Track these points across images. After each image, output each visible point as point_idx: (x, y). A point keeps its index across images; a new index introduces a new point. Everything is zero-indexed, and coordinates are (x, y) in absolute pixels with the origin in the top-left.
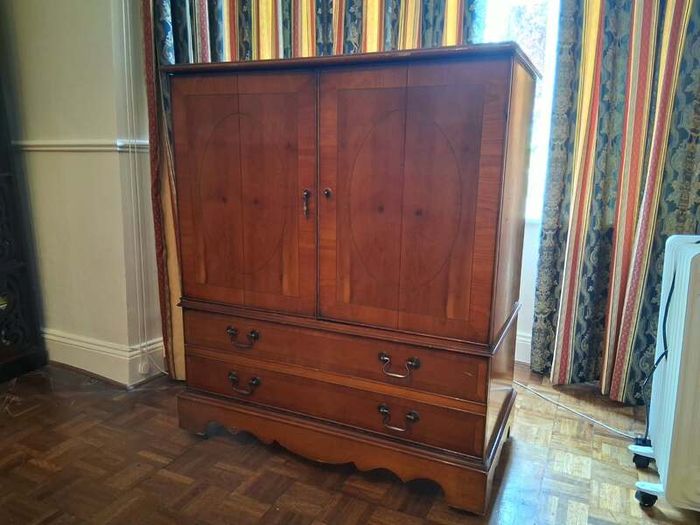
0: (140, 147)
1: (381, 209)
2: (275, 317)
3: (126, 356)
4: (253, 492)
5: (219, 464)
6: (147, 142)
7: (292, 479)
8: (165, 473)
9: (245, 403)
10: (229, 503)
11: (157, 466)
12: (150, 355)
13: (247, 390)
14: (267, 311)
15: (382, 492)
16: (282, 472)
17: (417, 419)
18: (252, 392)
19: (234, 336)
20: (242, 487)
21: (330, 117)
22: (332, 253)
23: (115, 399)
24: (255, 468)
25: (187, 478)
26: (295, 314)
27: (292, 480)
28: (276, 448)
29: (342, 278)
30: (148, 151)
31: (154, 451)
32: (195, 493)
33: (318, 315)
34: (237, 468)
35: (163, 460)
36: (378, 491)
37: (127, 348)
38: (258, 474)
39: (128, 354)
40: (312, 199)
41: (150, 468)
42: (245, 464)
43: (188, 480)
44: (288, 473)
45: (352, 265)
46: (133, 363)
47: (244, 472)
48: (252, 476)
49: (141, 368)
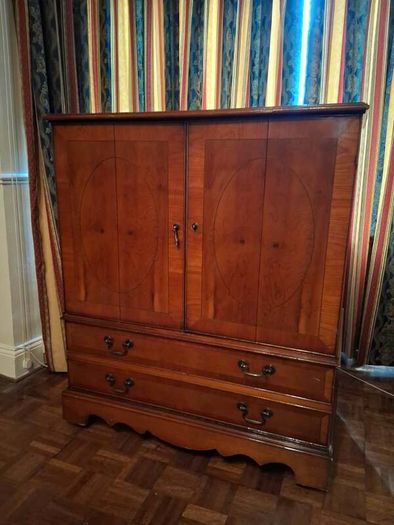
0: (20, 179)
1: (243, 242)
2: (148, 330)
3: (12, 355)
4: (130, 478)
5: (100, 452)
6: (26, 175)
7: (163, 463)
8: (56, 463)
9: (120, 400)
10: (114, 490)
11: (48, 456)
12: (32, 353)
13: (123, 389)
14: (138, 323)
15: (240, 472)
16: (154, 457)
17: (271, 414)
18: (127, 391)
19: (110, 345)
20: (124, 474)
21: (197, 162)
22: (199, 277)
23: (5, 391)
24: (131, 454)
25: (75, 467)
26: (165, 327)
27: (164, 465)
28: (148, 436)
29: (207, 299)
30: (28, 182)
31: (44, 441)
32: (83, 482)
33: (185, 328)
34: (116, 455)
35: (53, 450)
36: (237, 471)
37: (14, 348)
38: (135, 460)
39: (14, 353)
40: (181, 232)
41: (41, 458)
42: (121, 451)
43: (77, 469)
44: (160, 458)
45: (216, 288)
46: (18, 360)
47: (123, 458)
48: (129, 462)
49: (25, 364)
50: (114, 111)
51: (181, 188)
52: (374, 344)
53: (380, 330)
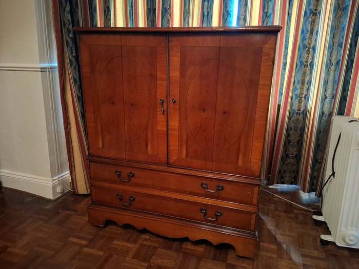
0: (52, 68)
1: (204, 110)
2: (145, 166)
3: (50, 184)
4: (136, 256)
5: (115, 242)
6: (56, 64)
7: (155, 247)
8: (86, 250)
9: (127, 210)
10: (127, 264)
11: (81, 246)
12: (62, 182)
13: (128, 203)
14: (137, 162)
15: (202, 250)
16: (149, 243)
17: (221, 214)
18: (131, 204)
19: (119, 176)
20: (131, 254)
21: (176, 60)
22: (177, 133)
23: (46, 208)
24: (135, 242)
25: (100, 252)
26: (155, 164)
27: (155, 248)
28: (144, 231)
29: (182, 146)
30: (57, 70)
31: (78, 237)
32: (106, 260)
33: (168, 164)
34: (125, 243)
35: (84, 243)
36: (200, 249)
37: (50, 179)
38: (137, 246)
39: (51, 183)
40: (165, 104)
41: (78, 248)
42: (128, 241)
43: (101, 253)
44: (153, 244)
45: (187, 140)
46: (54, 188)
47: (129, 245)
48: (133, 247)
49: (59, 190)
50: (113, 26)
51: (165, 77)
52: (280, 171)
53: (284, 163)
